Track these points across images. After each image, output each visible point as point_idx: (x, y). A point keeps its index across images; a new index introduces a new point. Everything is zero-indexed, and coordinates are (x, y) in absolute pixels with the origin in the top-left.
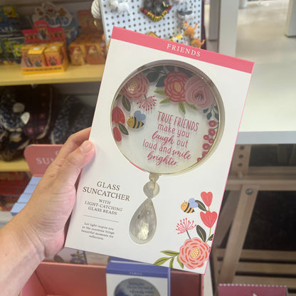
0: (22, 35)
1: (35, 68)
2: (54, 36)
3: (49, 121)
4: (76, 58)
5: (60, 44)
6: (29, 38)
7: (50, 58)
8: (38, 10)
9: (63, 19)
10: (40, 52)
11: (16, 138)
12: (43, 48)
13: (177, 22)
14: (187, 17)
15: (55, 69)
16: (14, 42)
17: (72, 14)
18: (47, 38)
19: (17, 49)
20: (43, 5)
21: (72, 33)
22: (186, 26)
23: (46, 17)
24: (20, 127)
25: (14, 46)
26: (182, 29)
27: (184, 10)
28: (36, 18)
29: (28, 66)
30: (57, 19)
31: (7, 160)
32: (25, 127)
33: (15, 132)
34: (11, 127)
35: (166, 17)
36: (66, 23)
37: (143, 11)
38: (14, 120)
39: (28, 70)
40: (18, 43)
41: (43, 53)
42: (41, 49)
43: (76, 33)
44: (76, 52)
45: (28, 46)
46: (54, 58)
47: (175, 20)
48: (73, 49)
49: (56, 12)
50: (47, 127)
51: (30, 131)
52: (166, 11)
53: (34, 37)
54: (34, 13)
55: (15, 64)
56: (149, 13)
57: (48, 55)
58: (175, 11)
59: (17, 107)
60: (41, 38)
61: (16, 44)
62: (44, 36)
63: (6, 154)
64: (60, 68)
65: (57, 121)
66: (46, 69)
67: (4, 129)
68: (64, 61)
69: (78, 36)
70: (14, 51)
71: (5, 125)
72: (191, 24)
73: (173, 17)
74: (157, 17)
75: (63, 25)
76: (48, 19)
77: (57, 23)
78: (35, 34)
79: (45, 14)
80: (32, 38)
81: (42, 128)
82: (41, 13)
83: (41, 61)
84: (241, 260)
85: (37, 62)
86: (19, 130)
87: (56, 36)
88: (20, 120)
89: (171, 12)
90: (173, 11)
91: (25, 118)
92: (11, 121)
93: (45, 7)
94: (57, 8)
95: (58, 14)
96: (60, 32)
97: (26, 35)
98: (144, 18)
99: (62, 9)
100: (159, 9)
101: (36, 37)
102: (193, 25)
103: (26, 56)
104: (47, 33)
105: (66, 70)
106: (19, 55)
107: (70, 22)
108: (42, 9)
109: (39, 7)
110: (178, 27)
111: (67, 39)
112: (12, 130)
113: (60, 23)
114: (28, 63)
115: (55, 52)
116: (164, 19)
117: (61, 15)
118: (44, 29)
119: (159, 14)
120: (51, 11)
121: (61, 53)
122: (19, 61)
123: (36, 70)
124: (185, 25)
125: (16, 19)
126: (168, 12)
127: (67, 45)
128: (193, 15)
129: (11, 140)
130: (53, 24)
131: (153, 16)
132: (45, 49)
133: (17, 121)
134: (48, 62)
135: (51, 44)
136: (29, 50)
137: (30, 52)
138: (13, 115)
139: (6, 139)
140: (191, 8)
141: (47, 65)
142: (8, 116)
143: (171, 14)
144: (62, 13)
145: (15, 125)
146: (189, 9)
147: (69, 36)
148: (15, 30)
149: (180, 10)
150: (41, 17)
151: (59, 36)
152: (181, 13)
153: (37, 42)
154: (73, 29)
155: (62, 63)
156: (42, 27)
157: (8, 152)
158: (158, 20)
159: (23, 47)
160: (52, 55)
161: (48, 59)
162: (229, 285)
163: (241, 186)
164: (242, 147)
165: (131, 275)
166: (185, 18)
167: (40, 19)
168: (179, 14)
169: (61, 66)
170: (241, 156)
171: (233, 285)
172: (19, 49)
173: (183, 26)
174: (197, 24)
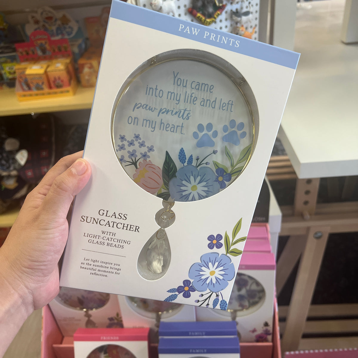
0: (14, 50)
1: (35, 92)
2: (56, 50)
3: (53, 160)
4: (87, 77)
5: (68, 61)
6: (24, 53)
7: (55, 79)
8: (33, 17)
9: (65, 28)
10: (42, 71)
12: (45, 66)
13: (231, 25)
14: (244, 18)
15: (62, 92)
16: (3, 59)
17: (77, 21)
18: (48, 53)
19: (7, 69)
20: (40, 11)
21: (80, 46)
23: (44, 26)
24: (15, 169)
25: (4, 65)
27: (239, 10)
28: (29, 30)
29: (24, 90)
30: (58, 29)
33: (9, 177)
34: (4, 170)
35: (218, 20)
36: (69, 34)
37: (191, 11)
38: (7, 161)
39: (25, 96)
40: (9, 60)
41: (46, 72)
42: (42, 67)
44: (86, 70)
45: (23, 65)
46: (59, 78)
47: (228, 23)
48: (83, 66)
49: (56, 20)
51: (30, 174)
52: (218, 12)
53: (30, 53)
54: (28, 22)
55: (6, 89)
56: (199, 15)
57: (52, 75)
58: (229, 12)
59: (10, 145)
60: (40, 53)
61: (6, 62)
62: (44, 51)
64: (68, 91)
66: (49, 94)
68: (72, 82)
70: (3, 72)
72: (246, 28)
73: (226, 20)
74: (208, 20)
75: (66, 36)
76: (46, 29)
77: (58, 34)
78: (32, 48)
79: (41, 24)
80: (28, 54)
81: (45, 170)
82: (37, 22)
83: (43, 83)
84: (309, 319)
85: (37, 84)
86: (14, 173)
87: (60, 50)
88: (15, 161)
89: (224, 13)
90: (226, 12)
91: (22, 158)
93: (42, 14)
94: (59, 14)
95: (59, 23)
96: (65, 45)
97: (20, 50)
99: (64, 16)
100: (211, 10)
101: (33, 53)
102: (250, 30)
103: (21, 77)
104: (47, 46)
105: (75, 93)
106: (10, 76)
107: (74, 32)
108: (38, 17)
109: (34, 15)
111: (74, 53)
112: (4, 174)
113: (62, 34)
114: (25, 87)
115: (60, 70)
116: (215, 22)
117: (63, 24)
118: (43, 42)
119: (210, 16)
120: (50, 18)
121: (68, 72)
122: (11, 84)
123: (37, 95)
125: (3, 30)
126: (221, 13)
127: (74, 61)
128: (250, 16)
130: (53, 35)
132: (48, 67)
133: (11, 162)
134: (52, 85)
135: (54, 61)
136: (25, 69)
137: (28, 72)
138: (5, 155)
140: (247, 7)
141: (50, 87)
143: (223, 16)
144: (65, 21)
145: (8, 167)
146: (245, 10)
147: (76, 50)
149: (234, 10)
150: (36, 26)
151: (63, 49)
152: (236, 14)
153: (35, 59)
154: (80, 41)
155: (70, 84)
156: (40, 39)
158: (210, 24)
159: (17, 67)
160: (57, 74)
161: (52, 79)
162: (297, 352)
163: (308, 229)
164: (309, 181)
165: (192, 353)
166: (241, 20)
167: (36, 30)
168: (234, 16)
169: (69, 88)
170: (307, 192)
171: (302, 352)
172: (11, 68)
173: (239, 30)
174: (254, 28)
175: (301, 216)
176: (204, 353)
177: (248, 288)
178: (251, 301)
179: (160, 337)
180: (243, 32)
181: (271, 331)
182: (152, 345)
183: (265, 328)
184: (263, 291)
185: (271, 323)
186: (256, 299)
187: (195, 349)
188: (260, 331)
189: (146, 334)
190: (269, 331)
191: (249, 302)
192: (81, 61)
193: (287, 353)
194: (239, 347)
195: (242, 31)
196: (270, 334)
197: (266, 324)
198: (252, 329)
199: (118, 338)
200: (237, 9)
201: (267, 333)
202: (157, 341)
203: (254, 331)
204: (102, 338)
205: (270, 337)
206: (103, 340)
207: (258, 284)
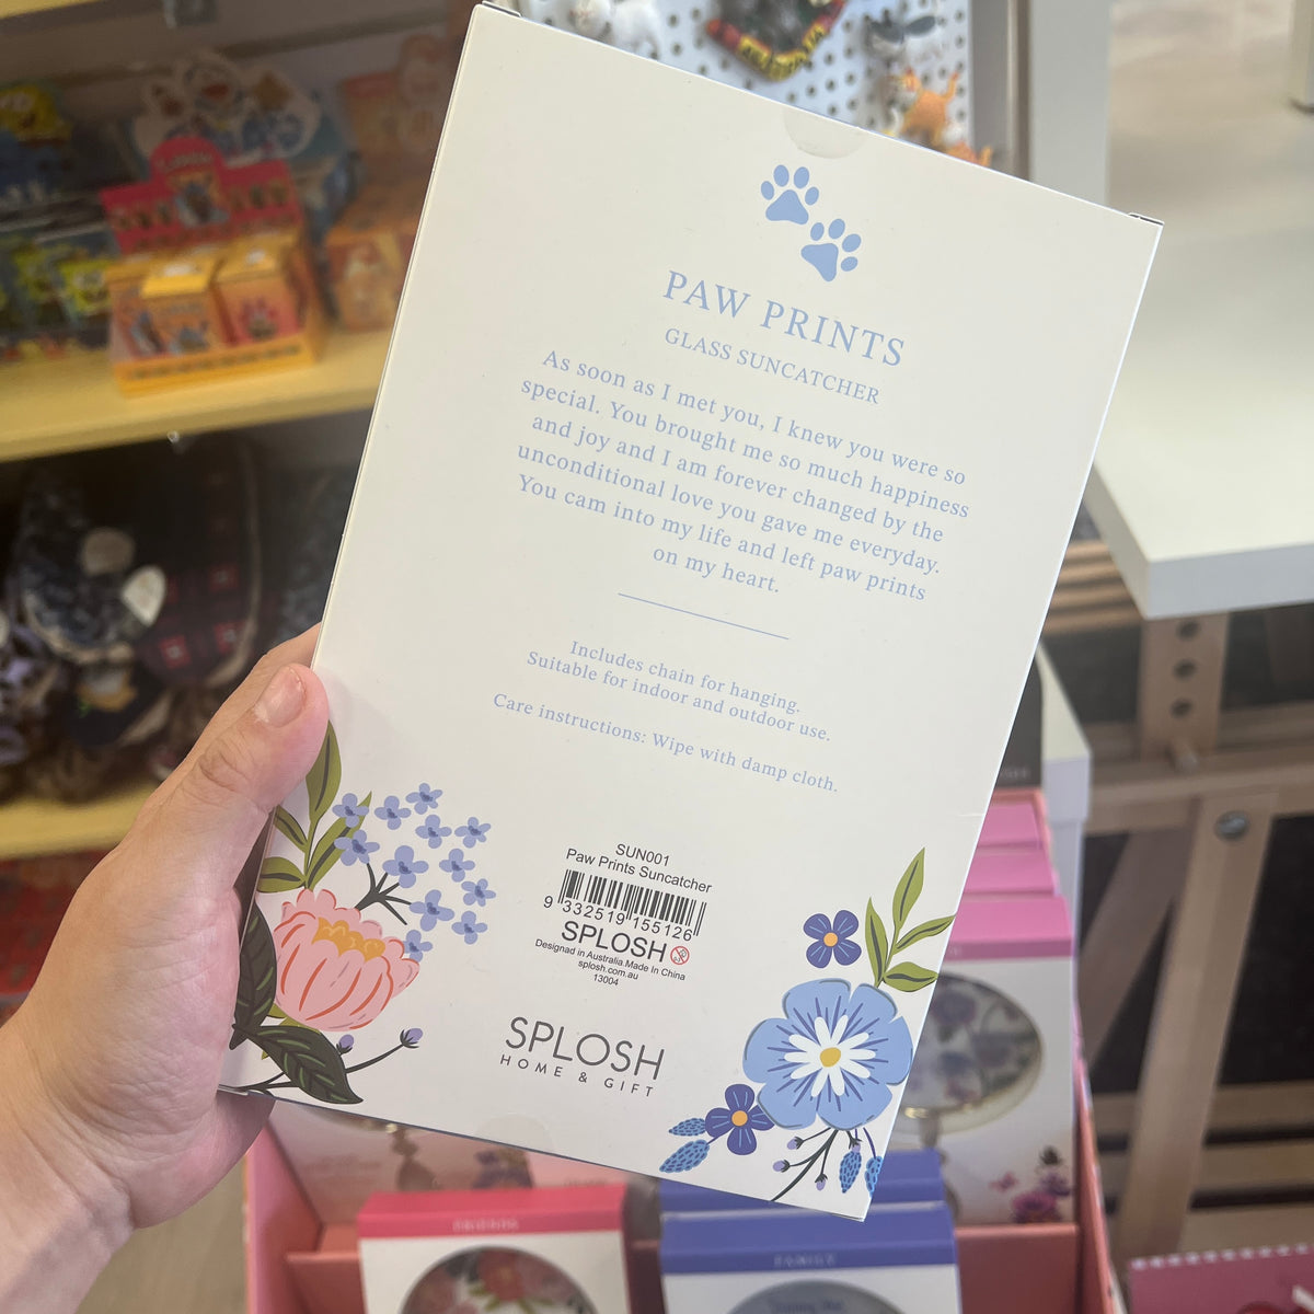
0: (100, 214)
1: (177, 357)
2: (247, 203)
3: (255, 596)
4: (359, 295)
5: (288, 239)
6: (134, 222)
7: (247, 307)
8: (158, 91)
9: (273, 122)
10: (197, 283)
11: (110, 692)
12: (209, 264)
13: (869, 72)
14: (914, 43)
15: (274, 354)
16: (62, 250)
17: (316, 96)
18: (219, 217)
19: (77, 285)
20: (181, 66)
21: (328, 185)
22: (909, 90)
23: (197, 120)
24: (122, 638)
25: (66, 270)
26: (891, 102)
27: (894, 15)
28: (149, 137)
29: (137, 353)
30: (250, 126)
31: (72, 798)
32: (147, 637)
33: (104, 667)
34: (85, 644)
35: (818, 55)
36: (288, 142)
37: (721, 32)
38: (94, 611)
39: (143, 374)
40: (81, 251)
41: (213, 286)
42: (198, 269)
43: (342, 182)
44: (356, 269)
45: (133, 264)
46: (262, 304)
47: (857, 66)
48: (343, 255)
49: (240, 96)
50: (250, 628)
51: (175, 652)
52: (819, 28)
53: (156, 219)
54: (140, 110)
55: (76, 355)
56: (747, 42)
57: (235, 295)
58: (858, 23)
59: (99, 552)
60: (187, 218)
61: (71, 258)
62: (202, 209)
63: (69, 768)
64: (294, 350)
65: (292, 597)
66: (229, 362)
67: (48, 653)
68: (309, 314)
69: (352, 195)
70: (63, 294)
71: (55, 638)
72: (926, 79)
73: (849, 52)
74: (783, 60)
75: (280, 153)
76: (206, 132)
77: (249, 146)
78: (160, 203)
79: (189, 112)
80: (146, 223)
81: (228, 635)
82: (172, 108)
83: (204, 326)
84: (1217, 1138)
85: (186, 329)
86: (120, 652)
87: (259, 202)
88: (120, 609)
89: (838, 29)
90: (848, 26)
91: (145, 596)
92: (81, 616)
93: (189, 75)
94: (248, 75)
95: (250, 103)
96: (276, 183)
97: (120, 211)
98: (725, 65)
99: (268, 81)
100: (789, 21)
101: (166, 218)
102: (939, 85)
103: (127, 309)
104: (214, 193)
105: (319, 355)
106: (90, 309)
107: (307, 135)
108: (176, 88)
109: (162, 82)
110: (871, 98)
111: (308, 212)
112: (86, 657)
113: (265, 144)
114: (143, 344)
115: (262, 275)
116: (809, 65)
117: (265, 108)
118: (199, 177)
119: (789, 43)
120: (217, 91)
121: (293, 280)
122: (94, 334)
123: (186, 368)
124: (905, 83)
125: (56, 142)
126: (828, 31)
127: (313, 238)
128: (937, 33)
129: (85, 707)
130: (232, 151)
131: (765, 54)
132: (220, 265)
133: (106, 611)
134: (238, 329)
135: (241, 244)
136: (140, 278)
137: (152, 287)
138: (84, 589)
139: (63, 702)
140: (924, 3)
141: (231, 339)
142: (64, 595)
143: (837, 39)
144: (272, 96)
145: (99, 635)
146: (915, 12)
147: (316, 198)
148: (57, 197)
149: (877, 16)
150: (170, 124)
151: (269, 200)
152: (885, 28)
153: (170, 241)
154: (329, 165)
155: (299, 324)
156: (188, 168)
157: (79, 760)
158: (788, 71)
159: (111, 273)
160: (251, 290)
161: (235, 310)
162: (1175, 1260)
163: (1194, 805)
164: (1188, 627)
165: (785, 1268)
166: (904, 49)
167: (171, 135)
168: (875, 37)
169: (298, 339)
170: (1185, 670)
171: (1193, 1259)
172: (90, 279)
173: (896, 89)
174: (955, 77)
175: (1167, 759)
176: (826, 1267)
177: (976, 1026)
178: (992, 1074)
179: (666, 1216)
180: (912, 95)
181: (1070, 1183)
182: (640, 1245)
183: (1046, 1172)
184: (1031, 1036)
185: (1066, 1153)
186: (1010, 1067)
187: (794, 1255)
188: (1029, 1181)
189: (616, 1207)
190: (1063, 1182)
191: (983, 1077)
192: (336, 238)
193: (1139, 1264)
194: (953, 1243)
195: (910, 89)
196: (1065, 1194)
197: (1051, 1158)
198: (998, 1176)
199: (513, 1224)
200: (886, 13)
201: (1054, 1188)
202: (656, 1231)
203: (1007, 1183)
204: (457, 1225)
205: (1066, 1205)
206: (462, 1233)
207: (1012, 1011)
